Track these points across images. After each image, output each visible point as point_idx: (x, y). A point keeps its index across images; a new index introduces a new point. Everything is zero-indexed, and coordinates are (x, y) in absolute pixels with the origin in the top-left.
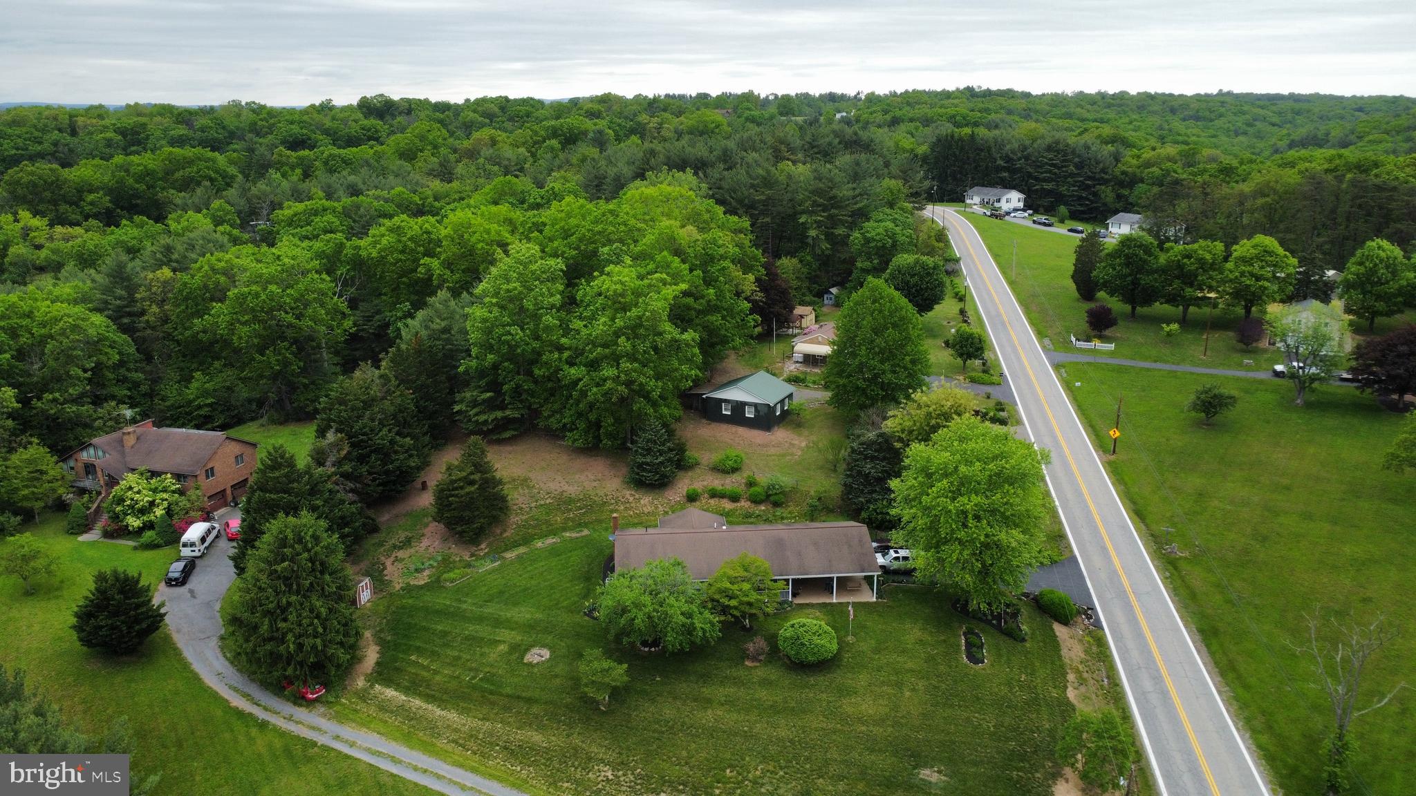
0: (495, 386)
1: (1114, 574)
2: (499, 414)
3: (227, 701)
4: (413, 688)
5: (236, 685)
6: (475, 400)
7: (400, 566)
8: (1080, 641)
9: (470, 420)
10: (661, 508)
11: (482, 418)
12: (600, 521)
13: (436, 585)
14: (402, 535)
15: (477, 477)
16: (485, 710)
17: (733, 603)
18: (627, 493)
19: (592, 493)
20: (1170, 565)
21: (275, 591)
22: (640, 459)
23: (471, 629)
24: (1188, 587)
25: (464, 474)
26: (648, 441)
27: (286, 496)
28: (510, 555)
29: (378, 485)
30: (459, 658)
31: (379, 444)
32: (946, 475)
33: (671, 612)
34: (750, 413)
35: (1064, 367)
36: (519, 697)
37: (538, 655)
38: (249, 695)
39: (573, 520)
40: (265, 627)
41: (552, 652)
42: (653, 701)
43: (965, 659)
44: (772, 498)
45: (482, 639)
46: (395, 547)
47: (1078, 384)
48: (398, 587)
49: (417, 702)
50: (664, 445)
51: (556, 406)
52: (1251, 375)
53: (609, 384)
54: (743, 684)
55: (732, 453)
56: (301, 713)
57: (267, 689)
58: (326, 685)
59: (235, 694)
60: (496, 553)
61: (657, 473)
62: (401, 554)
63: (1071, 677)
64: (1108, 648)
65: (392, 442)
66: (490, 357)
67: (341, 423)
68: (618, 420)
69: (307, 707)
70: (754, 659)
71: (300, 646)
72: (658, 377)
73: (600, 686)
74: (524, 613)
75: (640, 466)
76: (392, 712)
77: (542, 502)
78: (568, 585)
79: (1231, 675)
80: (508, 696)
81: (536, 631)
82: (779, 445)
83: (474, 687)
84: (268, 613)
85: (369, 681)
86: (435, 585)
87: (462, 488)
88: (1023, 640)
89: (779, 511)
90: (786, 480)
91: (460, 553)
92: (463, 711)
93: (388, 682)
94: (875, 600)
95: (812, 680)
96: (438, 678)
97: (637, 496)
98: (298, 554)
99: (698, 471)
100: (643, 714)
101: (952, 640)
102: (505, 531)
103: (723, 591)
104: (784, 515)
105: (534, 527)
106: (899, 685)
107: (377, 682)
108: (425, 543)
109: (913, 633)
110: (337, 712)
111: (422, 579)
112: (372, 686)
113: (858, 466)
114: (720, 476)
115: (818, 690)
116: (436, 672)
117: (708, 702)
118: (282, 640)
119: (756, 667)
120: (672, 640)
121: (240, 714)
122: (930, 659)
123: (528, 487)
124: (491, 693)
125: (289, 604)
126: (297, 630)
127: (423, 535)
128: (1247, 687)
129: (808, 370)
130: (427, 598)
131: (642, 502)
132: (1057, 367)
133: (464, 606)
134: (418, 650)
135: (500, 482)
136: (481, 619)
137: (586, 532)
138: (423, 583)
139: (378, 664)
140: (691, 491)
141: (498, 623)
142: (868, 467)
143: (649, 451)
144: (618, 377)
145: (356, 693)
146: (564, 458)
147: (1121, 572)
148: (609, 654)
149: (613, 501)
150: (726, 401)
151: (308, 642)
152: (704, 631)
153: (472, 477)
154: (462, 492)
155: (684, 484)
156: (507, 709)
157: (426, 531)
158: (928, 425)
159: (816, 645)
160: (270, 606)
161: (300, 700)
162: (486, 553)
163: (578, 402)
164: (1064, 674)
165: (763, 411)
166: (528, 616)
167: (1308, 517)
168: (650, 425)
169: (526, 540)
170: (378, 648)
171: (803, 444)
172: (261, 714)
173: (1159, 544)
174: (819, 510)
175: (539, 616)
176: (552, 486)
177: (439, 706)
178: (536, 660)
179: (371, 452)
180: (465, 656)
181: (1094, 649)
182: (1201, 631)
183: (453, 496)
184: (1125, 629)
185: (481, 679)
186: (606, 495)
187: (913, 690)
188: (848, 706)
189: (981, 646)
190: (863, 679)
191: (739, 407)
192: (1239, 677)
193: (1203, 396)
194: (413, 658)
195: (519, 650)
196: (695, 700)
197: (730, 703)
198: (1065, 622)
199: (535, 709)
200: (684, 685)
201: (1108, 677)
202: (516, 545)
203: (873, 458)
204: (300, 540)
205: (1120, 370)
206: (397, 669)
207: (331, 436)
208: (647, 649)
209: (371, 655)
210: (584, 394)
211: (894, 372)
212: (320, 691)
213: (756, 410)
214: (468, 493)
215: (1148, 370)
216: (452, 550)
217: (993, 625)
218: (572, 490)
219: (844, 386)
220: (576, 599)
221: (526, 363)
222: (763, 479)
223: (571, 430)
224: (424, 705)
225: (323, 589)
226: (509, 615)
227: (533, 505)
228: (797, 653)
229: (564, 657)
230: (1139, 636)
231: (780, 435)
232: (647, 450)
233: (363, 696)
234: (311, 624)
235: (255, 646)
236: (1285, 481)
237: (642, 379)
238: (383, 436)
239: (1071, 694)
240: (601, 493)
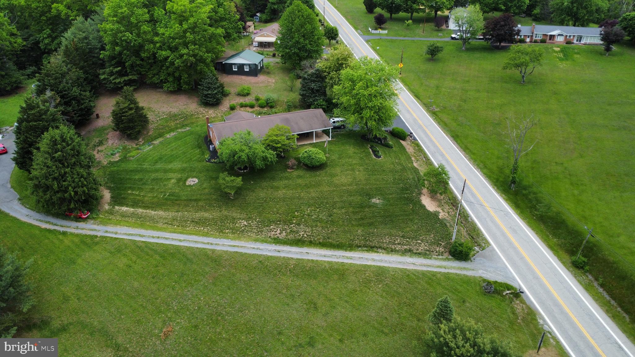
0: (121, 63)
1: (415, 120)
2: (126, 78)
3: (39, 226)
4: (135, 204)
5: (39, 219)
6: (112, 72)
7: (102, 154)
8: (411, 146)
9: (111, 82)
10: (219, 115)
11: (117, 81)
12: (193, 123)
13: (125, 160)
14: (97, 140)
15: (132, 106)
16: (176, 208)
17: (279, 145)
18: (202, 109)
19: (185, 111)
20: (434, 114)
21: (56, 167)
22: (206, 93)
23: (153, 176)
24: (443, 121)
25: (127, 105)
26: (209, 83)
27: (41, 122)
28: (156, 142)
29: (78, 117)
30: (153, 189)
31: (74, 95)
32: (361, 80)
33: (257, 151)
34: (246, 69)
35: (370, 41)
36: (190, 200)
37: (192, 181)
38: (49, 222)
39: (179, 124)
40: (56, 186)
41: (199, 179)
42: (253, 191)
43: (374, 157)
44: (269, 104)
45: (161, 179)
46: (95, 146)
47: (378, 48)
48: (105, 163)
49: (140, 210)
50: (215, 85)
51: (155, 72)
52: (443, 39)
53: (185, 57)
54: (290, 179)
55: (246, 86)
56: (81, 225)
57: (57, 218)
58: (89, 211)
59: (41, 223)
60: (150, 141)
61: (214, 98)
62: (100, 148)
63: (413, 159)
64: (422, 147)
65: (80, 94)
66: (118, 49)
67: (51, 86)
68: (190, 75)
69: (84, 222)
70: (292, 168)
71: (76, 193)
72: (208, 52)
73: (232, 188)
74: (176, 165)
75: (206, 96)
76: (129, 217)
77: (162, 117)
78: (192, 151)
79: (467, 151)
80: (185, 200)
81: (189, 172)
82: (262, 82)
83: (166, 199)
84: (55, 179)
85: (111, 205)
86: (124, 159)
87: (126, 112)
88: (392, 147)
89: (274, 110)
90: (274, 96)
91: (130, 145)
92: (165, 210)
93: (121, 204)
94: (330, 139)
95: (318, 173)
96: (146, 199)
97: (206, 110)
98: (65, 147)
99: (230, 96)
100: (251, 197)
101: (366, 150)
102: (149, 132)
103: (272, 141)
104: (277, 111)
105: (162, 129)
106: (353, 170)
107: (115, 205)
108: (110, 142)
109: (351, 150)
110: (100, 221)
111: (117, 158)
112: (114, 207)
113: (308, 85)
114: (242, 97)
115: (321, 176)
116: (144, 196)
117: (277, 188)
118: (66, 191)
119: (293, 171)
120: (259, 163)
121: (49, 231)
122: (361, 159)
123: (152, 111)
124: (176, 200)
125: (65, 173)
126: (73, 185)
127: (108, 139)
128: (474, 154)
129: (262, 50)
130: (124, 166)
131: (210, 112)
132: (367, 41)
133: (145, 167)
134: (130, 188)
135: (142, 108)
136: (157, 171)
137: (188, 128)
138: (117, 160)
139: (112, 197)
140: (232, 106)
141: (166, 171)
142: (313, 85)
143: (209, 88)
144: (189, 53)
145: (107, 212)
146: (164, 97)
147: (417, 118)
148: (231, 174)
149: (196, 114)
150: (234, 64)
151: (80, 190)
152: (271, 158)
153: (131, 106)
154: (128, 114)
155: (226, 103)
156: (186, 206)
157: (108, 137)
158: (338, 63)
159: (319, 158)
160: (56, 175)
161: (78, 219)
162: (143, 143)
163: (168, 68)
164: (411, 158)
165: (253, 67)
166: (179, 166)
167: (478, 91)
168: (208, 76)
169: (161, 135)
170: (109, 191)
171: (274, 81)
172: (62, 229)
173: (427, 106)
174: (291, 107)
175: (185, 165)
176: (164, 110)
177: (152, 210)
178: (192, 183)
179: (71, 100)
180: (156, 187)
181: (416, 148)
182: (453, 137)
183: (123, 116)
184: (426, 139)
185: (169, 195)
186: (192, 111)
187: (359, 171)
188: (336, 180)
189: (378, 152)
190: (338, 170)
191: (241, 66)
192: (470, 151)
193: (431, 48)
194: (129, 192)
195: (182, 181)
196: (272, 188)
197: (286, 187)
198: (404, 139)
199: (200, 203)
200: (265, 183)
201: (425, 158)
202: (156, 138)
203: (314, 81)
204: (64, 140)
205: (392, 41)
206: (124, 198)
207: (49, 93)
208: (242, 171)
209: (107, 195)
210: (172, 63)
211: (311, 44)
212: (88, 213)
213: (250, 67)
214: (131, 114)
215: (403, 40)
216: (126, 144)
217: (379, 143)
218: (175, 111)
219: (289, 53)
220: (199, 156)
221: (137, 50)
222: (263, 97)
223: (165, 83)
224: (145, 211)
225: (80, 164)
226: (170, 167)
227: (158, 119)
228: (311, 163)
229: (205, 180)
230: (431, 141)
231: (261, 78)
232: (208, 88)
233: (111, 212)
234: (80, 181)
235: (51, 197)
236: (467, 79)
237: (201, 53)
238: (76, 91)
239: (415, 165)
240: (189, 111)
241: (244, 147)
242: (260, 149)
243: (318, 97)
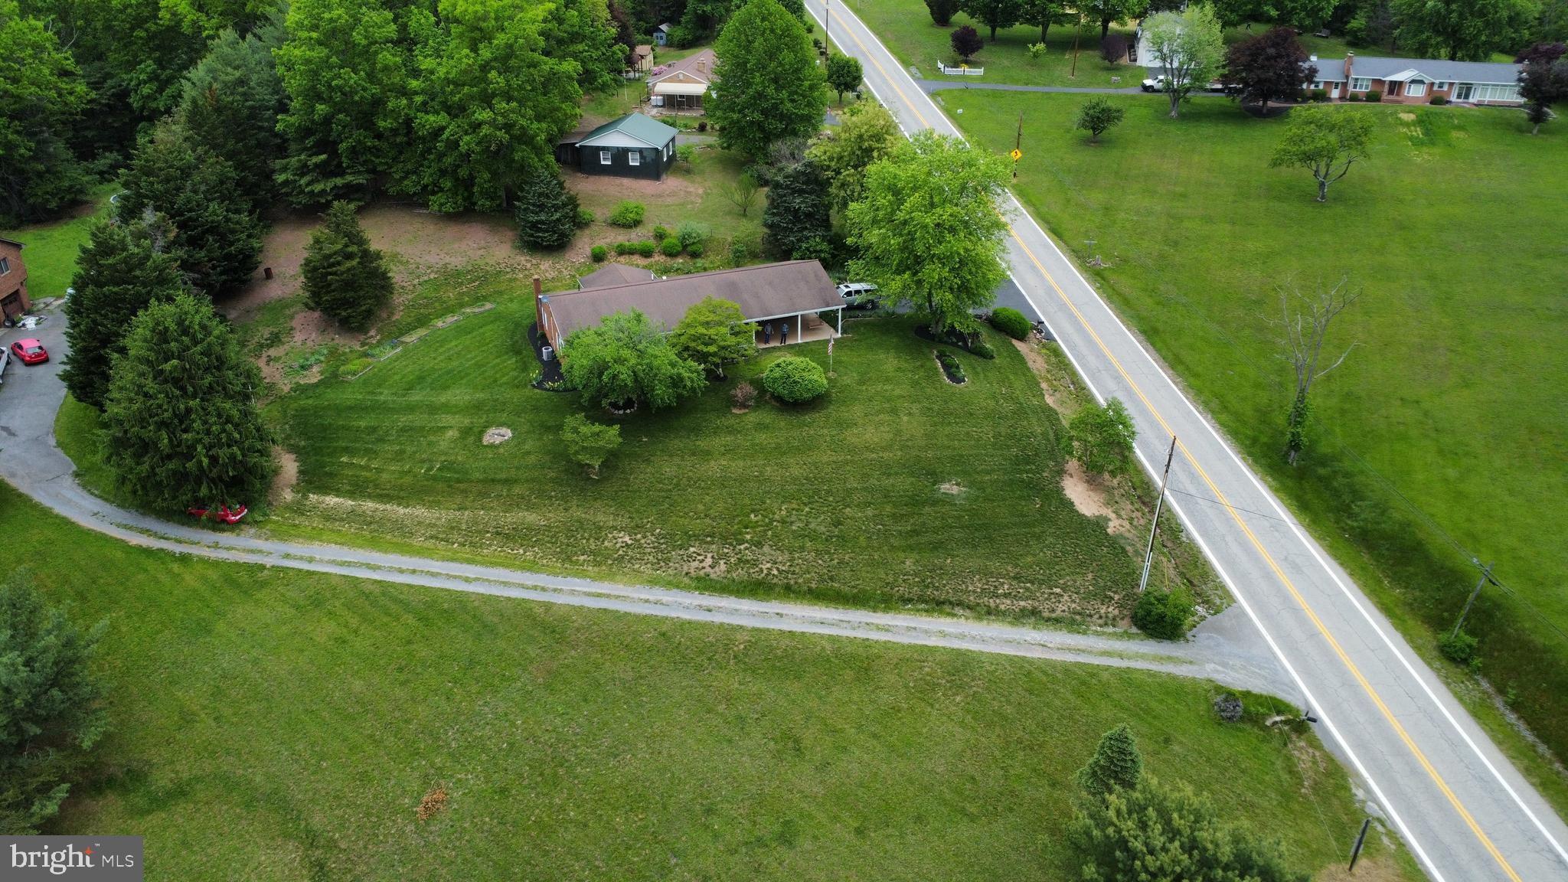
0: (327, 145)
1: (1050, 291)
2: (339, 181)
3: (123, 541)
4: (358, 490)
5: (124, 522)
6: (305, 165)
7: (277, 365)
8: (1039, 353)
9: (302, 192)
10: (565, 272)
11: (318, 187)
12: (501, 293)
13: (333, 381)
14: (267, 332)
15: (353, 249)
16: (459, 499)
17: (712, 349)
18: (523, 260)
19: (481, 263)
20: (1097, 276)
21: (167, 396)
22: (533, 218)
23: (403, 420)
24: (1119, 294)
25: (339, 246)
26: (540, 195)
27: (130, 287)
28: (411, 338)
29: (221, 274)
30: (402, 452)
31: (212, 222)
33: (656, 363)
34: (634, 161)
35: (939, 95)
36: (493, 480)
37: (498, 435)
38: (148, 531)
39: (467, 294)
40: (165, 441)
41: (514, 430)
42: (648, 461)
43: (948, 381)
44: (689, 249)
45: (422, 428)
46: (262, 346)
47: (960, 111)
48: (286, 389)
49: (369, 505)
50: (556, 199)
51: (409, 166)
52: (1121, 91)
53: (485, 130)
54: (739, 432)
55: (631, 204)
56: (226, 538)
57: (169, 521)
58: (245, 504)
59: (129, 532)
60: (395, 334)
61: (555, 232)
62: (273, 352)
63: (1044, 385)
64: (1066, 357)
65: (227, 220)
66: (321, 108)
67: (156, 198)
68: (495, 175)
69: (232, 531)
70: (743, 406)
71: (214, 460)
72: (539, 118)
73: (593, 451)
74: (458, 395)
75: (534, 226)
76: (342, 520)
77: (426, 278)
78: (498, 361)
79: (1180, 368)
80: (479, 481)
81: (487, 412)
82: (672, 194)
83: (434, 478)
84: (162, 424)
85: (298, 492)
86: (333, 379)
87: (339, 263)
88: (992, 357)
89: (700, 262)
90: (700, 228)
91: (348, 344)
92: (430, 506)
93: (324, 490)
94: (839, 335)
95: (807, 418)
96: (385, 476)
97: (534, 262)
98: (188, 348)
99: (594, 228)
100: (642, 476)
101: (928, 364)
102: (393, 314)
103: (695, 338)
104: (706, 265)
105: (426, 306)
106: (894, 411)
107: (309, 491)
108: (299, 337)
109: (889, 362)
110: (272, 531)
111: (314, 376)
112: (305, 497)
113: (785, 202)
114: (622, 231)
115: (815, 424)
116: (379, 471)
117: (707, 454)
118: (189, 456)
119: (745, 414)
120: (662, 393)
121: (148, 552)
122: (915, 384)
123: (401, 262)
124: (459, 481)
125: (189, 411)
126: (206, 440)
127: (292, 329)
128: (1197, 376)
129: (674, 114)
130: (332, 396)
131: (542, 267)
132: (933, 95)
133: (382, 398)
134: (346, 450)
135: (378, 256)
136: (411, 409)
137: (488, 306)
138: (316, 380)
139: (301, 472)
140: (597, 251)
141: (433, 409)
142: (797, 202)
143: (542, 207)
144: (495, 120)
145: (288, 507)
146: (431, 228)
147: (1056, 287)
148: (592, 419)
149: (508, 270)
150: (604, 148)
151: (223, 453)
152: (692, 381)
153: (350, 249)
154: (342, 268)
155: (584, 245)
156: (483, 495)
157: (294, 324)
158: (860, 148)
159: (810, 381)
160: (166, 415)
161: (219, 524)
162: (379, 342)
163: (441, 156)
164: (1038, 384)
165: (650, 156)
166: (467, 397)
167: (1209, 220)
168: (539, 177)
169: (422, 322)
170: (293, 456)
171: (700, 191)
172: (178, 549)
173: (1081, 257)
174: (742, 256)
175: (480, 395)
176: (432, 259)
177: (399, 505)
178: (498, 440)
179: (204, 232)
180: (409, 449)
181: (1053, 359)
182: (1144, 332)
183: (331, 274)
184: (1076, 338)
185: (439, 469)
186: (499, 264)
187: (910, 414)
188: (852, 436)
189: (958, 367)
190: (857, 411)
191: (621, 154)
192: (1188, 368)
193: (1091, 112)
194: (344, 459)
195: (472, 434)
196: (694, 454)
197: (728, 451)
198: (1022, 337)
199: (517, 490)
200: (676, 441)
201: (1073, 383)
202: (410, 329)
203: (801, 192)
204: (185, 331)
205: (995, 95)
206: (331, 475)
207: (149, 217)
208: (621, 412)
209: (289, 466)
210: (454, 145)
211: (793, 101)
212: (242, 511)
213: (642, 157)
214: (349, 270)
215: (1022, 93)
216: (336, 341)
217: (959, 346)
218: (456, 262)
219: (738, 121)
220: (515, 373)
221: (367, 113)
222: (675, 230)
223: (434, 193)
224: (382, 507)
225: (224, 389)
226: (443, 400)
227: (416, 282)
228: (791, 392)
229: (528, 432)
230: (1090, 342)
231: (671, 183)
232: (539, 206)
233: (298, 509)
234: (224, 431)
235: (153, 468)
236: (1179, 189)
237: (523, 122)
238: (215, 211)
239: (1049, 400)
240: (491, 262)
241: (626, 353)
242: (664, 358)
243: (810, 231)
